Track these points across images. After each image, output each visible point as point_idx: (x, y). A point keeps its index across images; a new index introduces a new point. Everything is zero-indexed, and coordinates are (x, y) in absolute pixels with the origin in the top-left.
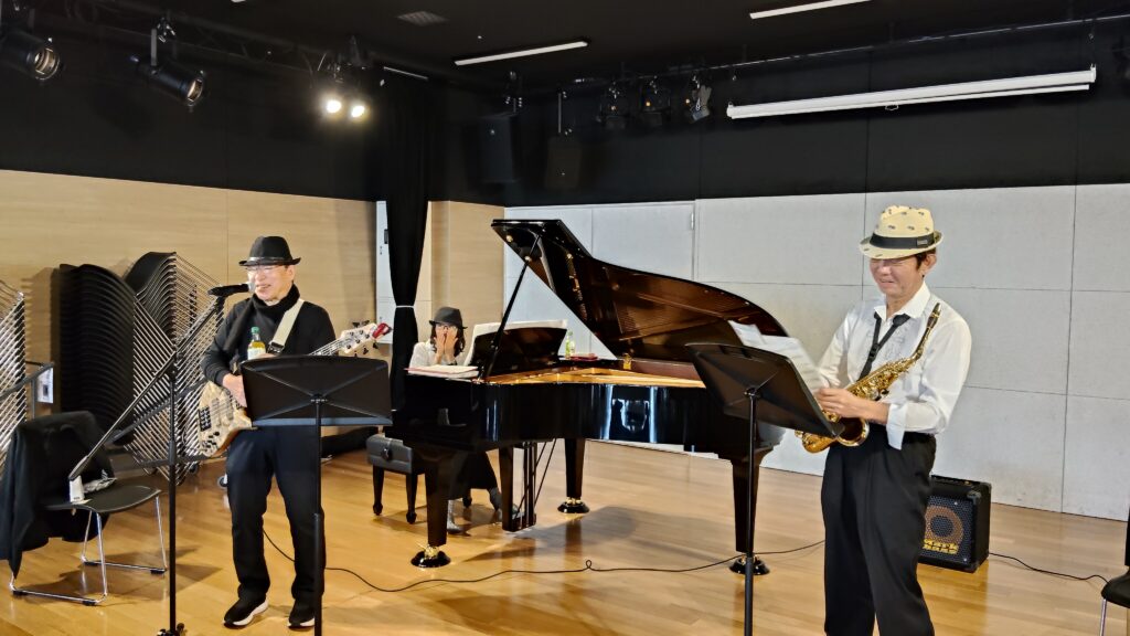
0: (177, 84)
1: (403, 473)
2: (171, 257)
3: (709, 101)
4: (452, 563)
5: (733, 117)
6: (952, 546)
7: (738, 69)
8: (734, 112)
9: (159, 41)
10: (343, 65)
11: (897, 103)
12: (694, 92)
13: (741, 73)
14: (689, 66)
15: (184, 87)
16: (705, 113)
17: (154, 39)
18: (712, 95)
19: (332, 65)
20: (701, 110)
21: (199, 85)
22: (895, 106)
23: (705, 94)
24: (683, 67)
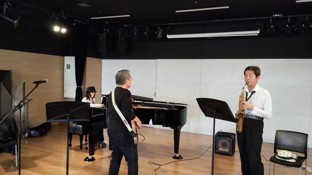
0: (11, 21)
1: (79, 135)
2: (11, 72)
3: (162, 33)
4: (96, 160)
5: (168, 38)
6: (227, 150)
7: (170, 25)
8: (169, 37)
9: (6, 7)
10: (59, 17)
11: (211, 36)
12: (158, 30)
13: (170, 26)
14: (157, 23)
15: (14, 21)
16: (161, 36)
17: (5, 7)
18: (163, 32)
19: (56, 17)
20: (160, 35)
21: (18, 21)
22: (210, 37)
23: (161, 31)
24: (155, 24)
